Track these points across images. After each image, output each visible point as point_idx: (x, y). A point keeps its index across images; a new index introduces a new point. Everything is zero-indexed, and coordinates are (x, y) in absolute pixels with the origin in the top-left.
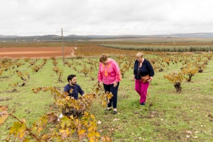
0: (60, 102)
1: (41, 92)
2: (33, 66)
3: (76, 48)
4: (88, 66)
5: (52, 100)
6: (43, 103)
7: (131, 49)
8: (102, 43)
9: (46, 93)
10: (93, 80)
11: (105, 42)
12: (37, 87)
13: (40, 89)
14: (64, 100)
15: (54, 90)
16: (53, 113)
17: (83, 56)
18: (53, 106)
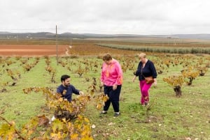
0: (52, 103)
1: (33, 93)
2: (24, 65)
3: (71, 47)
4: (83, 66)
5: (44, 101)
6: (35, 104)
7: (129, 49)
8: (98, 42)
9: (38, 94)
10: (88, 81)
11: (102, 42)
12: (29, 87)
13: (32, 89)
14: (56, 101)
15: (47, 91)
16: (44, 116)
17: (78, 55)
18: (45, 108)
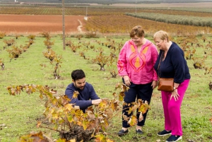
0: (54, 113)
1: (23, 94)
2: (10, 48)
3: (86, 18)
4: (107, 52)
5: (41, 109)
6: (26, 113)
7: (187, 23)
8: (133, 10)
9: (30, 97)
10: (114, 76)
11: (139, 10)
12: (16, 85)
13: (22, 88)
14: (61, 110)
15: (46, 91)
16: (40, 133)
17: (98, 33)
18: (42, 120)
